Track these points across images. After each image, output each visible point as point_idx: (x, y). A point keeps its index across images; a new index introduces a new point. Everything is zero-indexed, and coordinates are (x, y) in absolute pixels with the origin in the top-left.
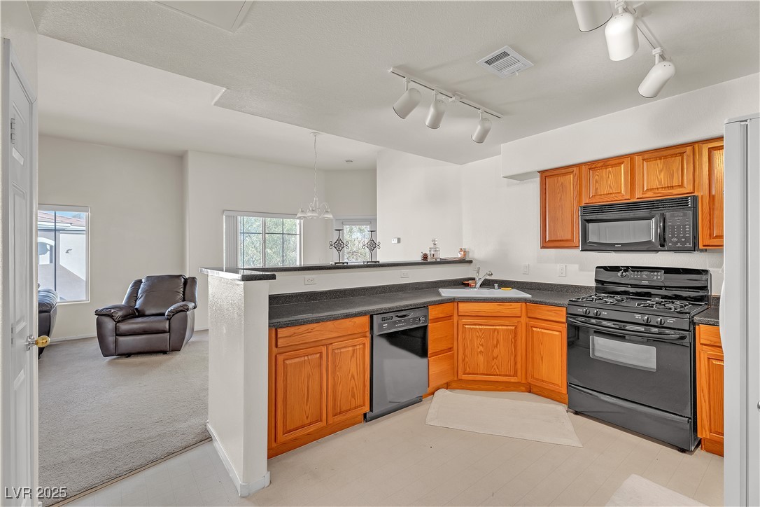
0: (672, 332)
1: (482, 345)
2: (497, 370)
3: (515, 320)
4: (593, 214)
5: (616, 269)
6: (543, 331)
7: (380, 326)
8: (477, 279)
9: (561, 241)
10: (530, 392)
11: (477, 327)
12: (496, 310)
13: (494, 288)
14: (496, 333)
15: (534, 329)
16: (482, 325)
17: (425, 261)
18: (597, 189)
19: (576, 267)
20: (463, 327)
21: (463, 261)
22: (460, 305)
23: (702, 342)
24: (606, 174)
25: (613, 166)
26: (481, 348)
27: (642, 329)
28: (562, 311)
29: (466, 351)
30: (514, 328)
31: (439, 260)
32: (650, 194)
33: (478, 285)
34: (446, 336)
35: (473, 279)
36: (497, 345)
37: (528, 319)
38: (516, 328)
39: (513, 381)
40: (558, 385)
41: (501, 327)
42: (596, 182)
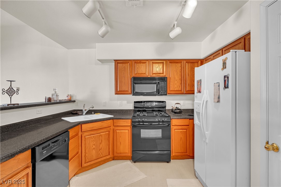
0: (166, 123)
1: (94, 145)
2: (101, 155)
3: (108, 129)
4: (137, 80)
5: (141, 102)
6: (121, 131)
7: (41, 153)
8: (84, 110)
9: (124, 91)
10: (113, 160)
11: (92, 136)
12: (101, 125)
13: (92, 114)
14: (101, 136)
15: (117, 131)
16: (94, 134)
17: (50, 102)
18: (137, 71)
19: (125, 102)
20: (85, 137)
21: (70, 101)
22: (83, 125)
23: (173, 125)
24: (141, 66)
25: (143, 63)
26: (94, 146)
27: (157, 123)
28: (129, 121)
29: (86, 150)
30: (108, 132)
31: (58, 101)
32: (154, 75)
33: (84, 113)
34: (76, 146)
35: (82, 110)
36: (101, 142)
37: (114, 127)
38: (109, 132)
39: (108, 158)
40: (127, 153)
41: (103, 133)
42: (137, 68)
